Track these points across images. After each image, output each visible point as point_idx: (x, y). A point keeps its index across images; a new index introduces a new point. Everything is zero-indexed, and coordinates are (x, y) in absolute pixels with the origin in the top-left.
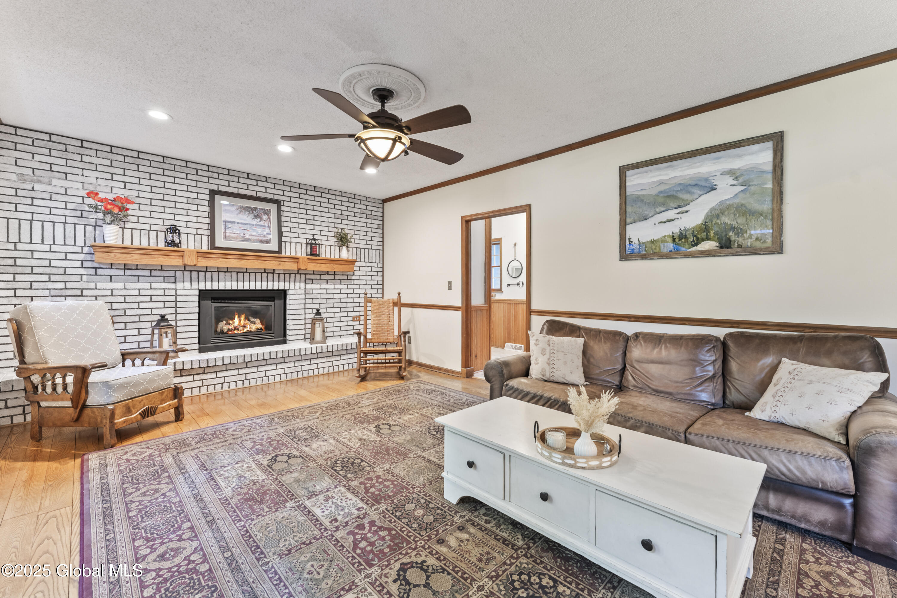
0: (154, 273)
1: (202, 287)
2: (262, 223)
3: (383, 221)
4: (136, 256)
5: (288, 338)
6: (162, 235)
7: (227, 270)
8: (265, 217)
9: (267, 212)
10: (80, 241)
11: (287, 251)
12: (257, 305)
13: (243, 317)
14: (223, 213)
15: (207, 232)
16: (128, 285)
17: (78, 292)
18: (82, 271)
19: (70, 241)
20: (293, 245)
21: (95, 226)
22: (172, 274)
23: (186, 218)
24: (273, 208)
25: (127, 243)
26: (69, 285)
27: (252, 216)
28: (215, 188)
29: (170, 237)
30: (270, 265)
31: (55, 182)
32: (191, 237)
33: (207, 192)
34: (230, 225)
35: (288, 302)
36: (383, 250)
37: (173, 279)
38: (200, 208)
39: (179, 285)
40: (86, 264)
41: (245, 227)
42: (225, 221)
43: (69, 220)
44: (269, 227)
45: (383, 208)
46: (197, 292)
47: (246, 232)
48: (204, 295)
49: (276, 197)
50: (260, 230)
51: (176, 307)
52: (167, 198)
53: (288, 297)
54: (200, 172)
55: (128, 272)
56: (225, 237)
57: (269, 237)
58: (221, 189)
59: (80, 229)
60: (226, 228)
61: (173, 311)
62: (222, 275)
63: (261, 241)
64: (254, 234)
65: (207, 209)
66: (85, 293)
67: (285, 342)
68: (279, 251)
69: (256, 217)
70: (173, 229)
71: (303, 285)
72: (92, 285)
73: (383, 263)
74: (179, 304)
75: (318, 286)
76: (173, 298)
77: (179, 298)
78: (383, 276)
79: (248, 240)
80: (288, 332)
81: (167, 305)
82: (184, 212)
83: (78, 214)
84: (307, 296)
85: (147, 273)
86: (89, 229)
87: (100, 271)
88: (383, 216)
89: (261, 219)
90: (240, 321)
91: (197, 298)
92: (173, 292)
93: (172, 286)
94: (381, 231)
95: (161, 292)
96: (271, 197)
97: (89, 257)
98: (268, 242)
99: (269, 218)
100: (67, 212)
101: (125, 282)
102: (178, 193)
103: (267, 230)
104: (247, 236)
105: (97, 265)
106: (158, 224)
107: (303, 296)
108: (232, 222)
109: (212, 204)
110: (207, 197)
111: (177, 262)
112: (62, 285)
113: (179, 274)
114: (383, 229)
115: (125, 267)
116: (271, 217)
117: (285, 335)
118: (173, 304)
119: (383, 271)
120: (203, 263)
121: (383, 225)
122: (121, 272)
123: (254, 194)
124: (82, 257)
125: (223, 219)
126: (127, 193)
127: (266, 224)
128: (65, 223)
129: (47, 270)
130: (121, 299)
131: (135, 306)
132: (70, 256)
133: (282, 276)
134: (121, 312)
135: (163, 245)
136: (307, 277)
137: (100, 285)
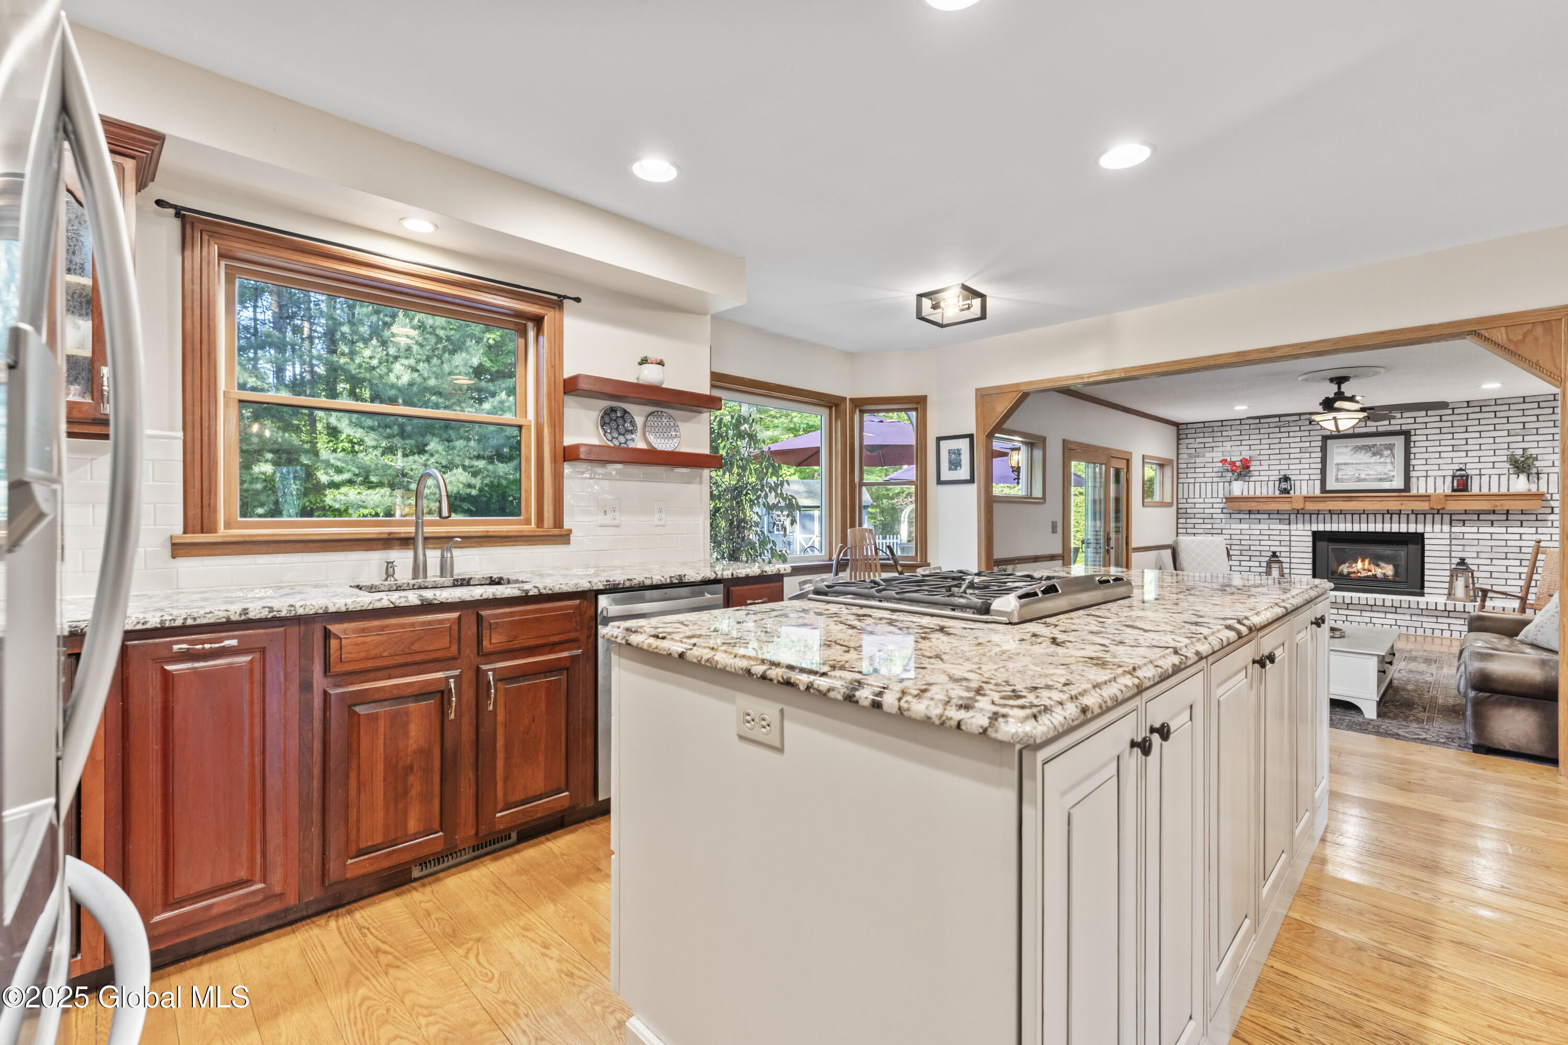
0: (1272, 516)
1: (1314, 528)
2: (1382, 460)
4: (1258, 504)
5: (1426, 590)
6: (1277, 485)
7: (1341, 512)
8: (1387, 453)
9: (1390, 447)
10: (1221, 495)
11: (1419, 487)
12: (1387, 550)
13: (1367, 562)
14: (1335, 457)
15: (1319, 477)
16: (1253, 526)
17: (1219, 531)
18: (1222, 516)
19: (1215, 495)
20: (1430, 480)
21: (1230, 483)
22: (1287, 516)
23: (1299, 467)
24: (1399, 441)
25: (1251, 494)
26: (1215, 526)
27: (1369, 454)
29: (1284, 485)
30: (1393, 505)
32: (1304, 483)
33: (1320, 438)
34: (1343, 467)
35: (1426, 547)
37: (1287, 522)
38: (1313, 455)
39: (1293, 527)
40: (1224, 511)
41: (1361, 467)
42: (1337, 464)
43: (1215, 480)
44: (1392, 463)
46: (1310, 533)
47: (1361, 472)
48: (1317, 536)
49: (1404, 428)
50: (1379, 468)
51: (1290, 546)
52: (1282, 451)
53: (1427, 542)
55: (1252, 516)
56: (1337, 480)
57: (1392, 474)
59: (1221, 485)
60: (1339, 470)
61: (1287, 549)
62: (1335, 517)
63: (1382, 480)
64: (1371, 472)
65: (1319, 455)
66: (1224, 531)
67: (1422, 594)
68: (1407, 488)
69: (1374, 454)
70: (1286, 479)
71: (1446, 528)
72: (1228, 526)
74: (1292, 544)
76: (1287, 538)
77: (1293, 538)
79: (1365, 480)
80: (1426, 584)
81: (1283, 543)
82: (1298, 461)
83: (1220, 475)
84: (1454, 542)
85: (1266, 516)
86: (1227, 484)
87: (1233, 516)
89: (1382, 455)
90: (1364, 565)
91: (1310, 539)
92: (1288, 533)
93: (1287, 527)
95: (1277, 532)
96: (1398, 428)
97: (1226, 506)
98: (1391, 480)
99: (1392, 453)
100: (1213, 475)
101: (1250, 524)
102: (1292, 445)
103: (1389, 467)
104: (1363, 476)
105: (1231, 512)
106: (1275, 476)
107: (1447, 542)
108: (1345, 464)
109: (1324, 450)
110: (1320, 444)
111: (1286, 507)
112: (1210, 526)
113: (1293, 517)
115: (1250, 512)
116: (1396, 452)
117: (1423, 587)
118: (1288, 543)
120: (1310, 506)
122: (1247, 516)
124: (1222, 506)
125: (1335, 462)
126: (1251, 453)
127: (1388, 460)
128: (1212, 483)
129: (1202, 516)
130: (1248, 537)
131: (1258, 543)
132: (1215, 506)
133: (1412, 517)
134: (1247, 548)
135: (1277, 493)
136: (1454, 517)
137: (1233, 526)
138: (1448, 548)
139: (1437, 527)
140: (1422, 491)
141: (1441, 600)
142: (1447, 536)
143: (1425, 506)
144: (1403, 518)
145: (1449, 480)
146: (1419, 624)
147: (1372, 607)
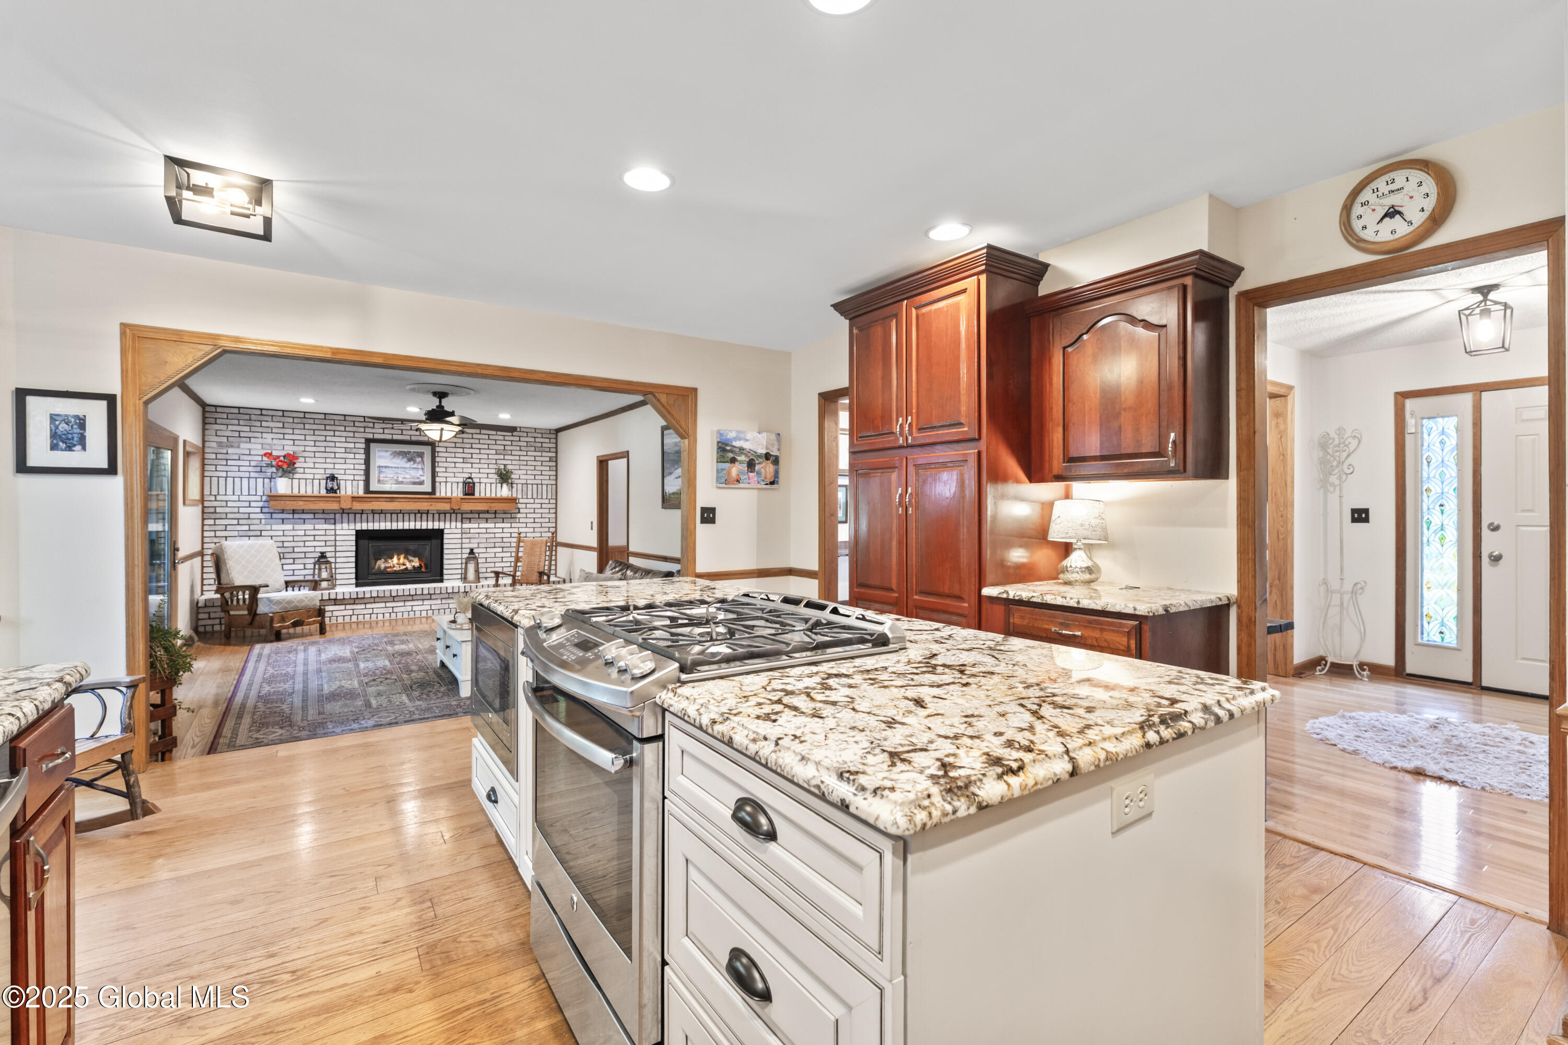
133: (436, 516)
136: (464, 516)
138: (460, 541)
139: (453, 524)
140: (443, 495)
141: (458, 584)
142: (460, 531)
143: (446, 507)
144: (430, 516)
145: (461, 485)
146: (446, 606)
147: (412, 597)
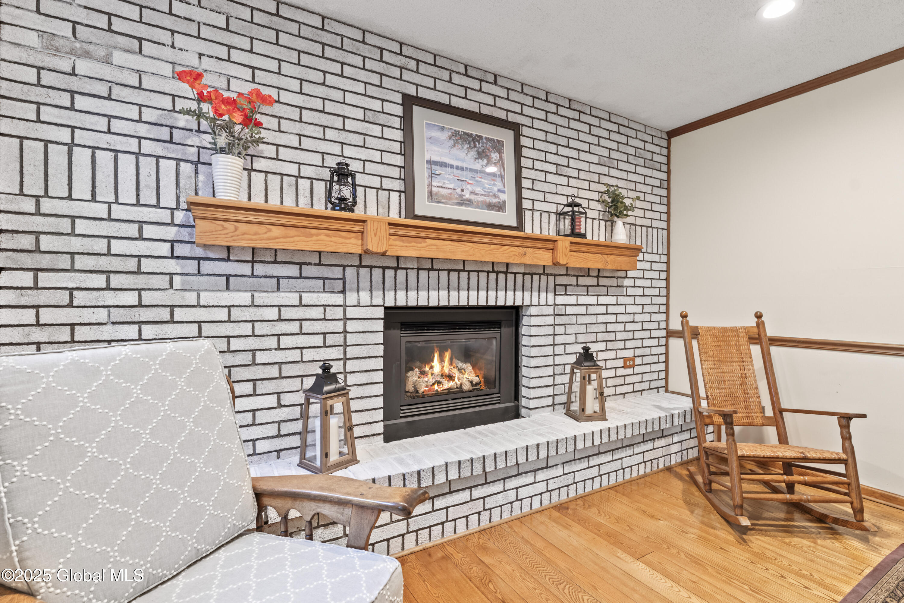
0: (305, 270)
1: (390, 303)
2: (490, 168)
3: (668, 172)
4: (276, 231)
5: (526, 403)
6: (320, 188)
7: (432, 266)
8: (495, 156)
9: (498, 146)
10: (168, 197)
12: (472, 338)
13: (446, 361)
14: (427, 145)
15: (400, 184)
16: (261, 298)
17: (165, 314)
18: (172, 266)
19: (148, 197)
20: (537, 215)
21: (197, 163)
22: (337, 272)
23: (363, 153)
24: (507, 139)
25: (258, 200)
26: (148, 298)
27: (473, 153)
28: (411, 90)
29: (337, 191)
30: (502, 254)
31: (118, 57)
32: (372, 194)
33: (398, 98)
34: (438, 170)
35: (524, 330)
36: (668, 229)
37: (339, 285)
38: (388, 133)
39: (351, 298)
40: (180, 250)
41: (464, 175)
42: (430, 162)
43: (148, 147)
44: (502, 177)
45: (669, 148)
46: (380, 313)
47: (465, 186)
48: (392, 317)
49: (512, 118)
50: (487, 183)
51: (345, 345)
52: (328, 107)
53: (525, 321)
54: (387, 56)
55: (260, 269)
56: (431, 195)
57: (503, 197)
58: (424, 94)
59: (167, 166)
60: (432, 175)
61: (339, 353)
62: (424, 275)
63: (490, 206)
64: (478, 190)
65: (400, 135)
66: (178, 314)
67: (517, 411)
68: (520, 226)
69: (481, 155)
70: (344, 173)
71: (550, 297)
72: (191, 298)
73: (668, 255)
74: (349, 339)
75: (572, 300)
76: (340, 326)
77: (351, 326)
78: (667, 279)
79: (469, 203)
80: (524, 391)
81: (329, 340)
82: (359, 140)
83: (164, 133)
84: (559, 320)
85: (294, 270)
86: (186, 169)
87: (206, 266)
88: (668, 164)
89: (489, 160)
90: (442, 366)
91: (380, 325)
92: (339, 313)
93: (338, 299)
94: (664, 193)
95: (319, 313)
96: (502, 115)
97: (185, 234)
98: (500, 207)
99: (501, 157)
100: (143, 130)
101: (253, 290)
102: (349, 98)
103: (499, 184)
104: (467, 196)
105: (200, 252)
106: (313, 164)
107: (550, 320)
108: (443, 165)
109: (407, 124)
110: (399, 110)
111: (352, 245)
112: (131, 298)
113: (350, 272)
114: (668, 189)
115: (254, 257)
116: (505, 156)
117: (517, 396)
118: (340, 339)
119: (668, 271)
120: (397, 247)
121: (668, 180)
122: (246, 269)
123: (473, 107)
124: (171, 233)
125: (427, 158)
127: (497, 171)
128: (138, 155)
129: (104, 263)
130: (247, 329)
131: (272, 342)
132: (149, 231)
134: (247, 358)
135: (320, 207)
137: (206, 298)
